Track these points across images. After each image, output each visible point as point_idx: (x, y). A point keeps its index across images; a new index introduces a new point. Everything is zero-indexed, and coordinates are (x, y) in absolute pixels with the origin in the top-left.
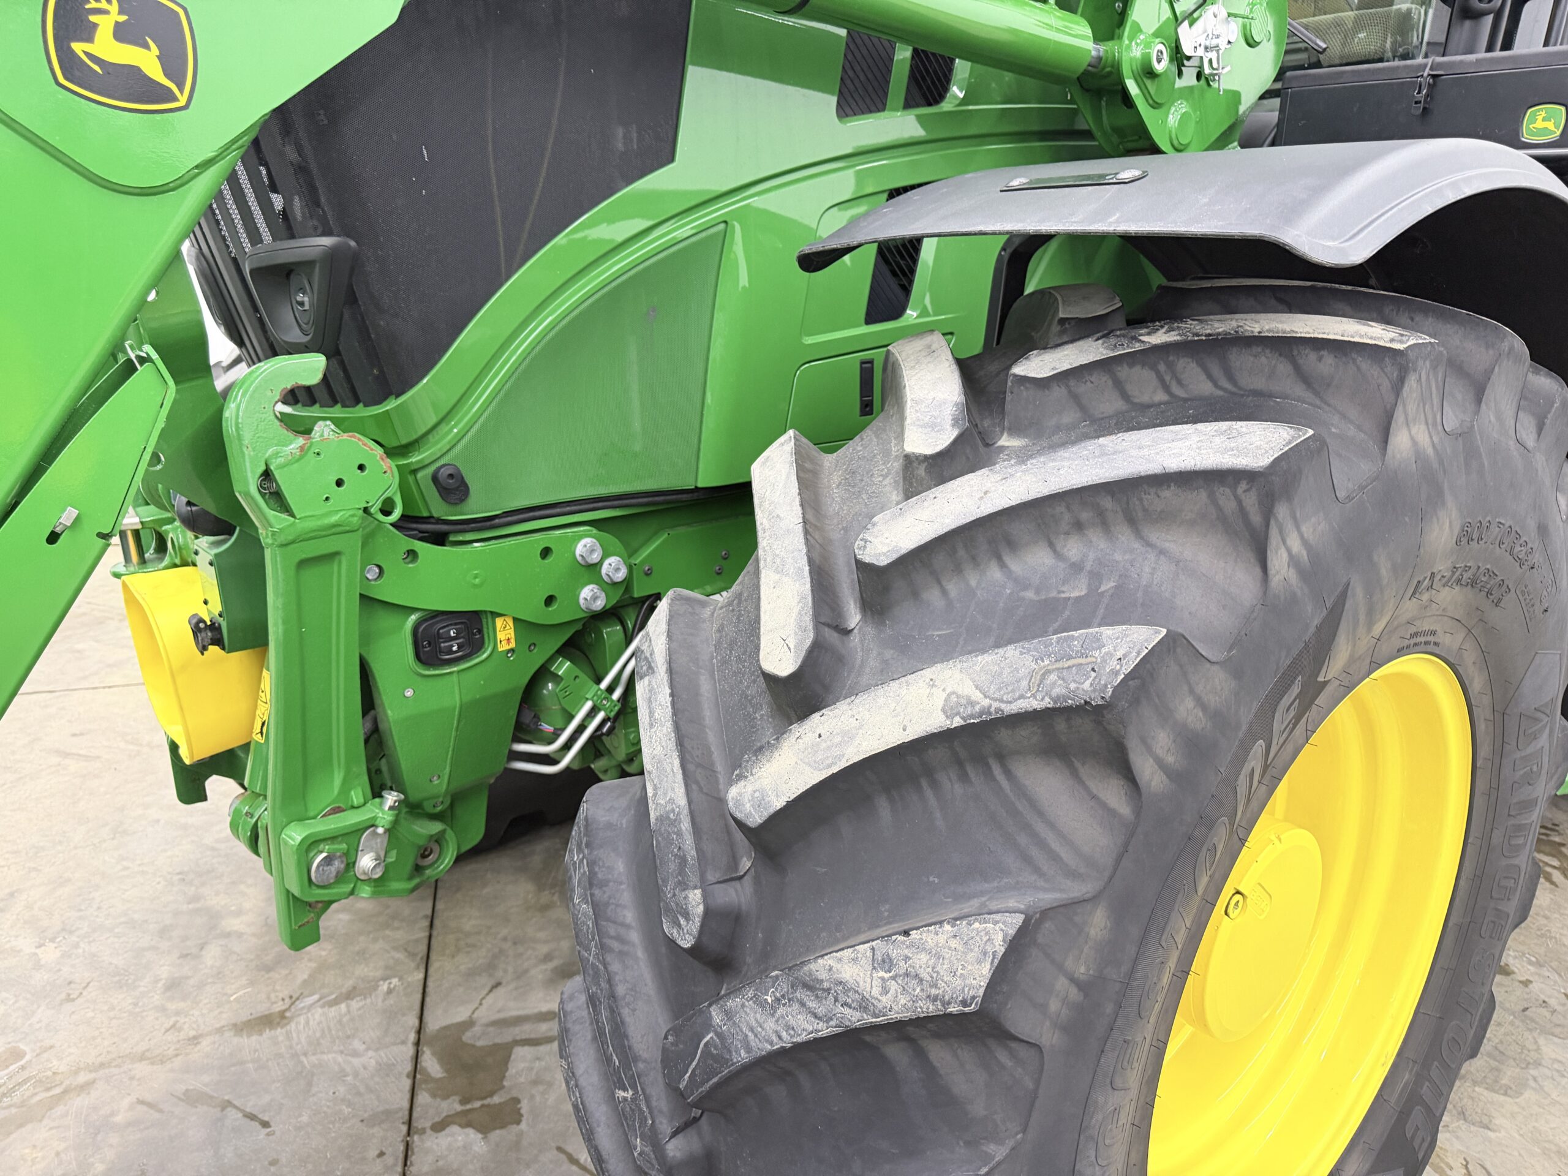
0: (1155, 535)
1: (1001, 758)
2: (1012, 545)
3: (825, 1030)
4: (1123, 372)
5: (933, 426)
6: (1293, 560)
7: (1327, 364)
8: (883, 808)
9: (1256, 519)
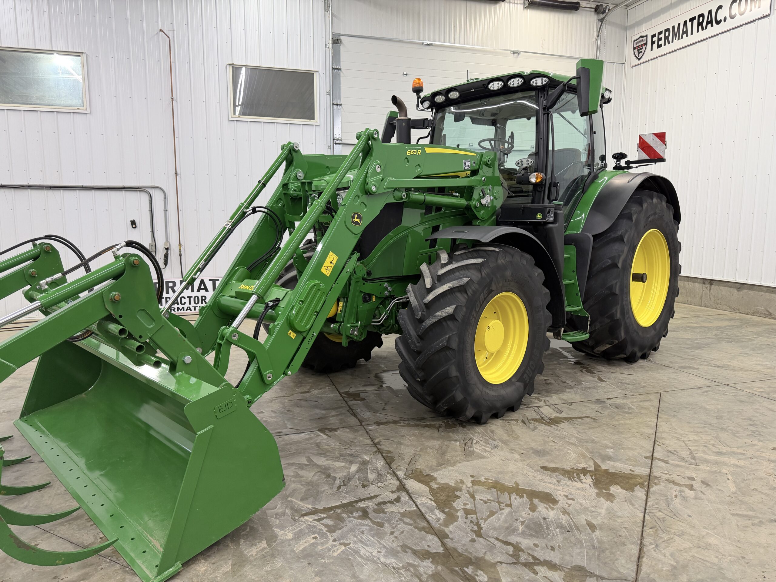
0: (470, 271)
1: (454, 292)
2: (455, 272)
3: (437, 320)
4: (467, 254)
5: (445, 260)
6: (485, 273)
7: (490, 253)
8: (442, 300)
9: (480, 268)
